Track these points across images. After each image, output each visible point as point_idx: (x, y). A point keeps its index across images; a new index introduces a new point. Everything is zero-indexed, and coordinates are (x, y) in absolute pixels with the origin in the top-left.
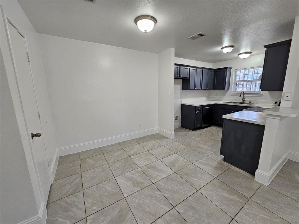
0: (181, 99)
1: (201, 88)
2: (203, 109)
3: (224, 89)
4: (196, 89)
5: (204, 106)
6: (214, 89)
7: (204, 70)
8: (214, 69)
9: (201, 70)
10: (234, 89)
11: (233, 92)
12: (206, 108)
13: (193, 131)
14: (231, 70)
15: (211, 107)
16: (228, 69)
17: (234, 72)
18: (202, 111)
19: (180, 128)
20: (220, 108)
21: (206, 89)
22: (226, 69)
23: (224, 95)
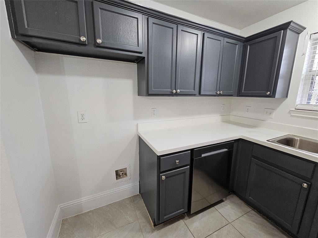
0: (138, 122)
1: (197, 91)
2: (192, 160)
3: (273, 95)
4: (177, 94)
5: (194, 152)
6: (240, 94)
7: (207, 35)
8: (244, 39)
9: (197, 35)
10: (302, 97)
11: (298, 107)
12: (203, 155)
13: (152, 232)
14: (299, 34)
15: (226, 150)
16: (290, 30)
17: (309, 42)
18: (189, 167)
19: (133, 199)
20: (253, 154)
21: (215, 94)
22: (282, 31)
23: (270, 113)
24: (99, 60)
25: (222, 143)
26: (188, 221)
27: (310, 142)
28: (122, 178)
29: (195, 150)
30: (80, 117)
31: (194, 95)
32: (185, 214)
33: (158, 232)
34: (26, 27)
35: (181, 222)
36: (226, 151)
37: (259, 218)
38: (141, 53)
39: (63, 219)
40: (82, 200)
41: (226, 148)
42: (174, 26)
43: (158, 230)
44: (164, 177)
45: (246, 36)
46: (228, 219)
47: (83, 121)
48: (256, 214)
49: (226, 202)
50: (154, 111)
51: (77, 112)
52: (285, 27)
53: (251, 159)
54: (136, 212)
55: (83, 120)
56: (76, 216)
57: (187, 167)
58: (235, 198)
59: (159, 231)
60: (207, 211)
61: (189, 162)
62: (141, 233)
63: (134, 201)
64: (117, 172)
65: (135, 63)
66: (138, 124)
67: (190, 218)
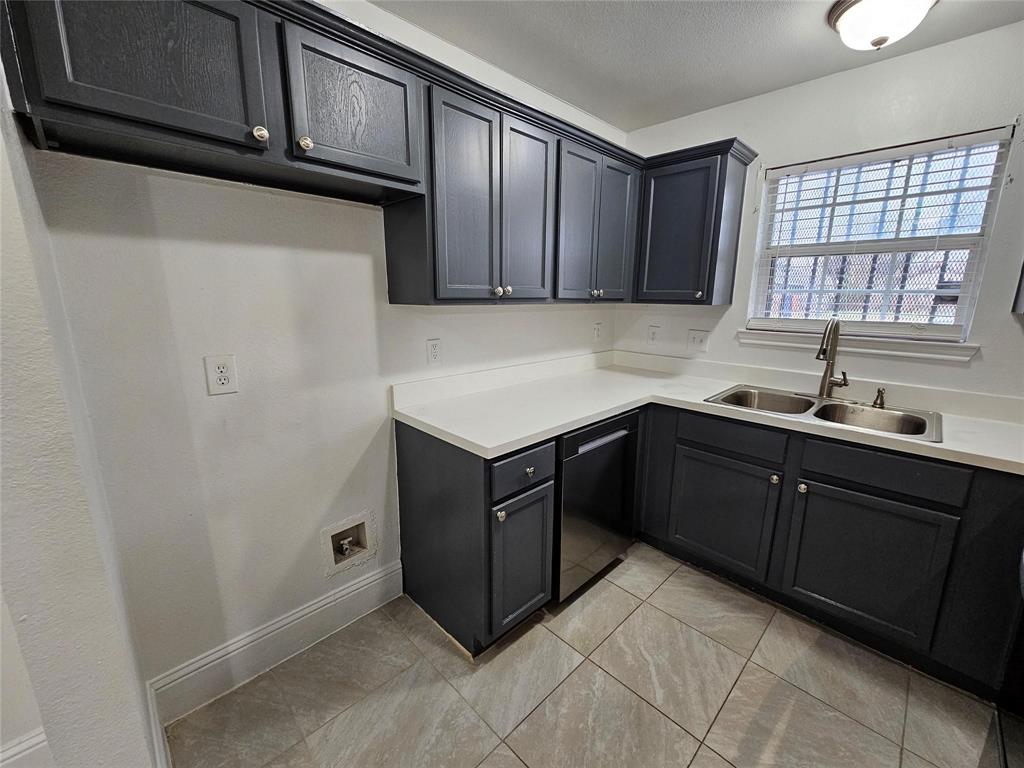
0: (392, 381)
1: (547, 292)
2: (558, 464)
3: (707, 300)
4: (505, 299)
5: (564, 444)
6: (638, 297)
7: (566, 145)
8: (642, 162)
9: (546, 143)
10: (757, 303)
11: (752, 324)
12: (582, 450)
13: (474, 670)
14: (746, 165)
15: (623, 433)
16: (732, 155)
17: (764, 185)
18: (552, 482)
19: (390, 610)
20: (679, 436)
21: (588, 297)
22: (719, 157)
23: (701, 341)
24: (270, 192)
25: (616, 416)
26: (553, 622)
27: (774, 395)
28: (350, 556)
29: (566, 437)
30: (213, 376)
31: (542, 300)
32: (543, 609)
33: (488, 665)
34: (70, 78)
35: (539, 631)
36: (626, 436)
37: (697, 577)
38: (413, 183)
39: (166, 725)
40: (230, 649)
41: (624, 429)
42: (495, 117)
43: (486, 663)
44: (501, 515)
45: (646, 155)
46: (639, 594)
47: (224, 389)
48: (691, 570)
49: (626, 561)
50: (434, 346)
51: (204, 359)
52: (723, 148)
53: (675, 446)
54: (411, 639)
55: (222, 387)
56: (211, 705)
57: (547, 484)
58: (645, 549)
59: (490, 663)
60: (592, 589)
61: (553, 472)
62: (443, 681)
63: (394, 616)
64: (337, 539)
65: (379, 205)
66: (392, 387)
67: (555, 616)
